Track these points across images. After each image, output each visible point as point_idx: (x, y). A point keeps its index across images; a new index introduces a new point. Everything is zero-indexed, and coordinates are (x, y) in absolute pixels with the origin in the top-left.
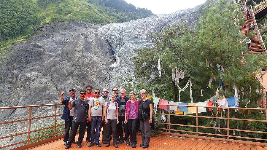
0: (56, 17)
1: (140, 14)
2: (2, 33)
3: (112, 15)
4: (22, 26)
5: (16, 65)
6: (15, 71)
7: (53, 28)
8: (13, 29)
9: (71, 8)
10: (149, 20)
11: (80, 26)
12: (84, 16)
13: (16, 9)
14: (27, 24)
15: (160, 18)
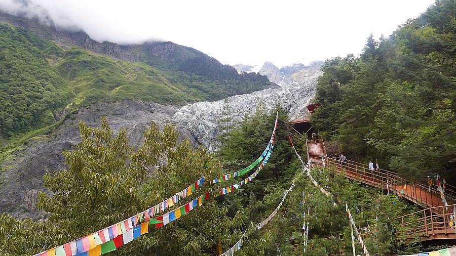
0: (93, 94)
1: (247, 84)
2: (4, 125)
3: (193, 86)
4: (35, 111)
5: (36, 179)
6: (34, 190)
7: (94, 114)
8: (19, 118)
9: (119, 76)
10: (265, 96)
11: (141, 108)
12: (144, 91)
13: (25, 83)
14: (43, 108)
15: (284, 92)
